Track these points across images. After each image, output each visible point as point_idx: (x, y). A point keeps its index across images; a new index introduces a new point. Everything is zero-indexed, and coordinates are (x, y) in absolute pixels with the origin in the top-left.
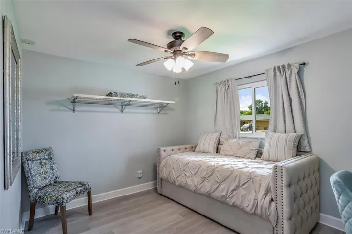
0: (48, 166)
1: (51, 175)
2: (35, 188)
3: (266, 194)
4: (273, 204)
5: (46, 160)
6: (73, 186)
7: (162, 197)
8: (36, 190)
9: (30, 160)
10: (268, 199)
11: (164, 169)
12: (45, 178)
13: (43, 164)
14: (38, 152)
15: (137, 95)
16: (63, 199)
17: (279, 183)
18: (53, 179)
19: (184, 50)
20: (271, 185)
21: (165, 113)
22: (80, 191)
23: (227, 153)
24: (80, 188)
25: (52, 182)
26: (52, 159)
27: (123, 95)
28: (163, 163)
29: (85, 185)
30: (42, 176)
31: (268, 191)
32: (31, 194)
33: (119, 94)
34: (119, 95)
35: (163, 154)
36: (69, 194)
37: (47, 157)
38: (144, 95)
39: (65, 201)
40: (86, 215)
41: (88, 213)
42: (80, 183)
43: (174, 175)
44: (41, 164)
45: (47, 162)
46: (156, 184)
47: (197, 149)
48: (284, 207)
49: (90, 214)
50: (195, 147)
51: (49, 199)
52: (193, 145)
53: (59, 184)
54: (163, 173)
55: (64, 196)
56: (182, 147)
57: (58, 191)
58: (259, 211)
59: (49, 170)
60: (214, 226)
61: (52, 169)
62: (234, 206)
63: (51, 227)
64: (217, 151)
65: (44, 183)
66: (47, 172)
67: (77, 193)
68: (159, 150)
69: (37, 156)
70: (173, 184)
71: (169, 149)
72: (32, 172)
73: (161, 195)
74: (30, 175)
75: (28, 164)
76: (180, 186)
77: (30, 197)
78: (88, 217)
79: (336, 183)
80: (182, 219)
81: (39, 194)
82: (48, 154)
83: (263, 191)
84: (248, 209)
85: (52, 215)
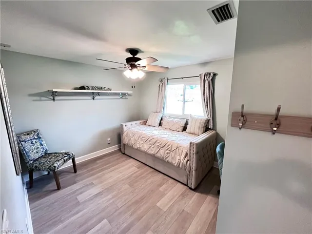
0: (38, 143)
1: (41, 150)
2: (30, 161)
3: (185, 157)
4: (189, 162)
5: (36, 139)
6: (61, 156)
7: (124, 155)
8: (31, 162)
9: (23, 141)
10: (186, 159)
11: (126, 138)
12: (37, 153)
13: (34, 142)
14: (28, 134)
15: (105, 88)
16: (55, 167)
17: (192, 152)
18: (44, 152)
19: (138, 65)
20: (188, 152)
21: (126, 98)
22: (67, 159)
23: (166, 127)
24: (66, 158)
25: (43, 154)
26: (40, 138)
27: (93, 88)
28: (125, 134)
29: (70, 155)
30: (35, 151)
31: (186, 155)
32: (28, 165)
33: (90, 87)
34: (90, 89)
35: (125, 128)
36: (59, 163)
37: (36, 137)
38: (110, 87)
39: (56, 168)
40: (73, 173)
41: (73, 171)
42: (66, 154)
43: (132, 141)
44: (32, 143)
45: (37, 141)
46: (120, 147)
47: (147, 123)
48: (194, 164)
49: (75, 172)
50: (146, 122)
51: (44, 168)
52: (145, 121)
53: (49, 156)
54: (125, 140)
55: (55, 165)
56: (138, 122)
57: (50, 161)
58: (181, 166)
59: (39, 147)
60: (157, 173)
61: (41, 145)
62: (168, 162)
63: (47, 184)
64: (160, 125)
65: (37, 156)
66: (38, 148)
67: (64, 161)
68: (122, 125)
69: (28, 138)
70: (132, 147)
71: (129, 124)
72: (26, 150)
73: (124, 154)
74: (24, 152)
75: (22, 145)
76: (137, 149)
77: (27, 167)
78: (74, 174)
79: (219, 152)
80: (138, 170)
81: (35, 165)
82: (36, 135)
83: (183, 155)
84: (176, 165)
85: (46, 175)
